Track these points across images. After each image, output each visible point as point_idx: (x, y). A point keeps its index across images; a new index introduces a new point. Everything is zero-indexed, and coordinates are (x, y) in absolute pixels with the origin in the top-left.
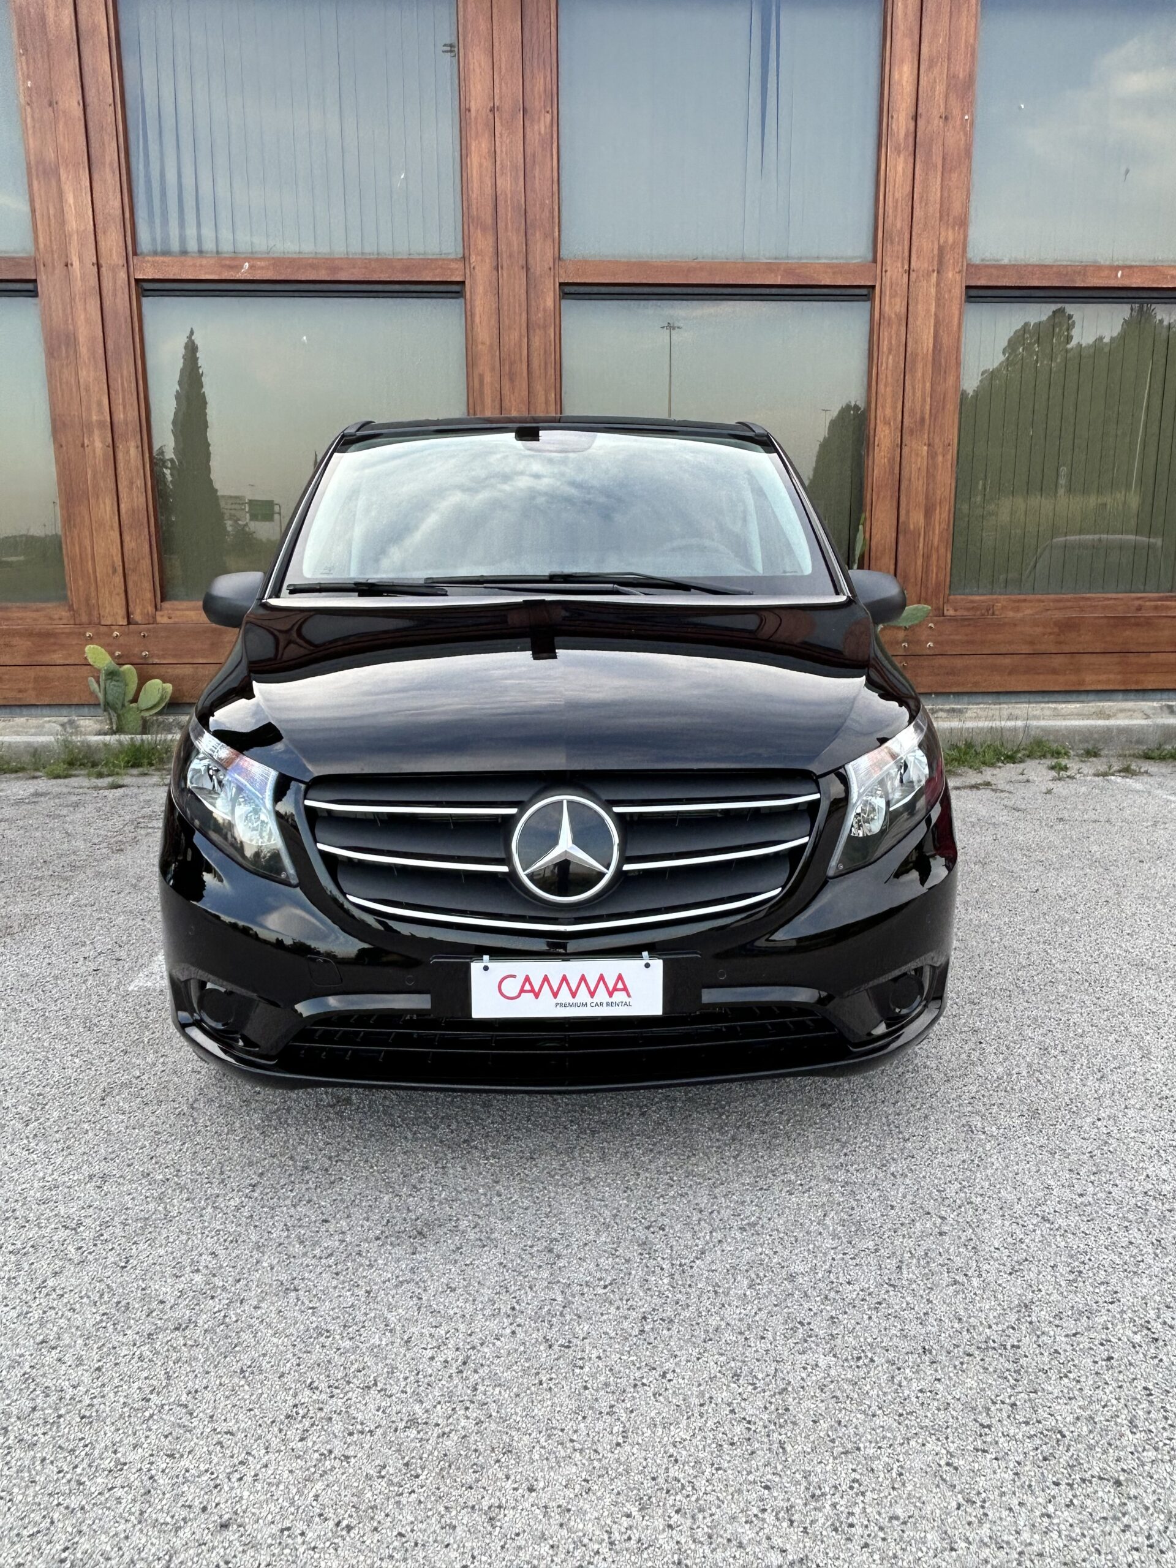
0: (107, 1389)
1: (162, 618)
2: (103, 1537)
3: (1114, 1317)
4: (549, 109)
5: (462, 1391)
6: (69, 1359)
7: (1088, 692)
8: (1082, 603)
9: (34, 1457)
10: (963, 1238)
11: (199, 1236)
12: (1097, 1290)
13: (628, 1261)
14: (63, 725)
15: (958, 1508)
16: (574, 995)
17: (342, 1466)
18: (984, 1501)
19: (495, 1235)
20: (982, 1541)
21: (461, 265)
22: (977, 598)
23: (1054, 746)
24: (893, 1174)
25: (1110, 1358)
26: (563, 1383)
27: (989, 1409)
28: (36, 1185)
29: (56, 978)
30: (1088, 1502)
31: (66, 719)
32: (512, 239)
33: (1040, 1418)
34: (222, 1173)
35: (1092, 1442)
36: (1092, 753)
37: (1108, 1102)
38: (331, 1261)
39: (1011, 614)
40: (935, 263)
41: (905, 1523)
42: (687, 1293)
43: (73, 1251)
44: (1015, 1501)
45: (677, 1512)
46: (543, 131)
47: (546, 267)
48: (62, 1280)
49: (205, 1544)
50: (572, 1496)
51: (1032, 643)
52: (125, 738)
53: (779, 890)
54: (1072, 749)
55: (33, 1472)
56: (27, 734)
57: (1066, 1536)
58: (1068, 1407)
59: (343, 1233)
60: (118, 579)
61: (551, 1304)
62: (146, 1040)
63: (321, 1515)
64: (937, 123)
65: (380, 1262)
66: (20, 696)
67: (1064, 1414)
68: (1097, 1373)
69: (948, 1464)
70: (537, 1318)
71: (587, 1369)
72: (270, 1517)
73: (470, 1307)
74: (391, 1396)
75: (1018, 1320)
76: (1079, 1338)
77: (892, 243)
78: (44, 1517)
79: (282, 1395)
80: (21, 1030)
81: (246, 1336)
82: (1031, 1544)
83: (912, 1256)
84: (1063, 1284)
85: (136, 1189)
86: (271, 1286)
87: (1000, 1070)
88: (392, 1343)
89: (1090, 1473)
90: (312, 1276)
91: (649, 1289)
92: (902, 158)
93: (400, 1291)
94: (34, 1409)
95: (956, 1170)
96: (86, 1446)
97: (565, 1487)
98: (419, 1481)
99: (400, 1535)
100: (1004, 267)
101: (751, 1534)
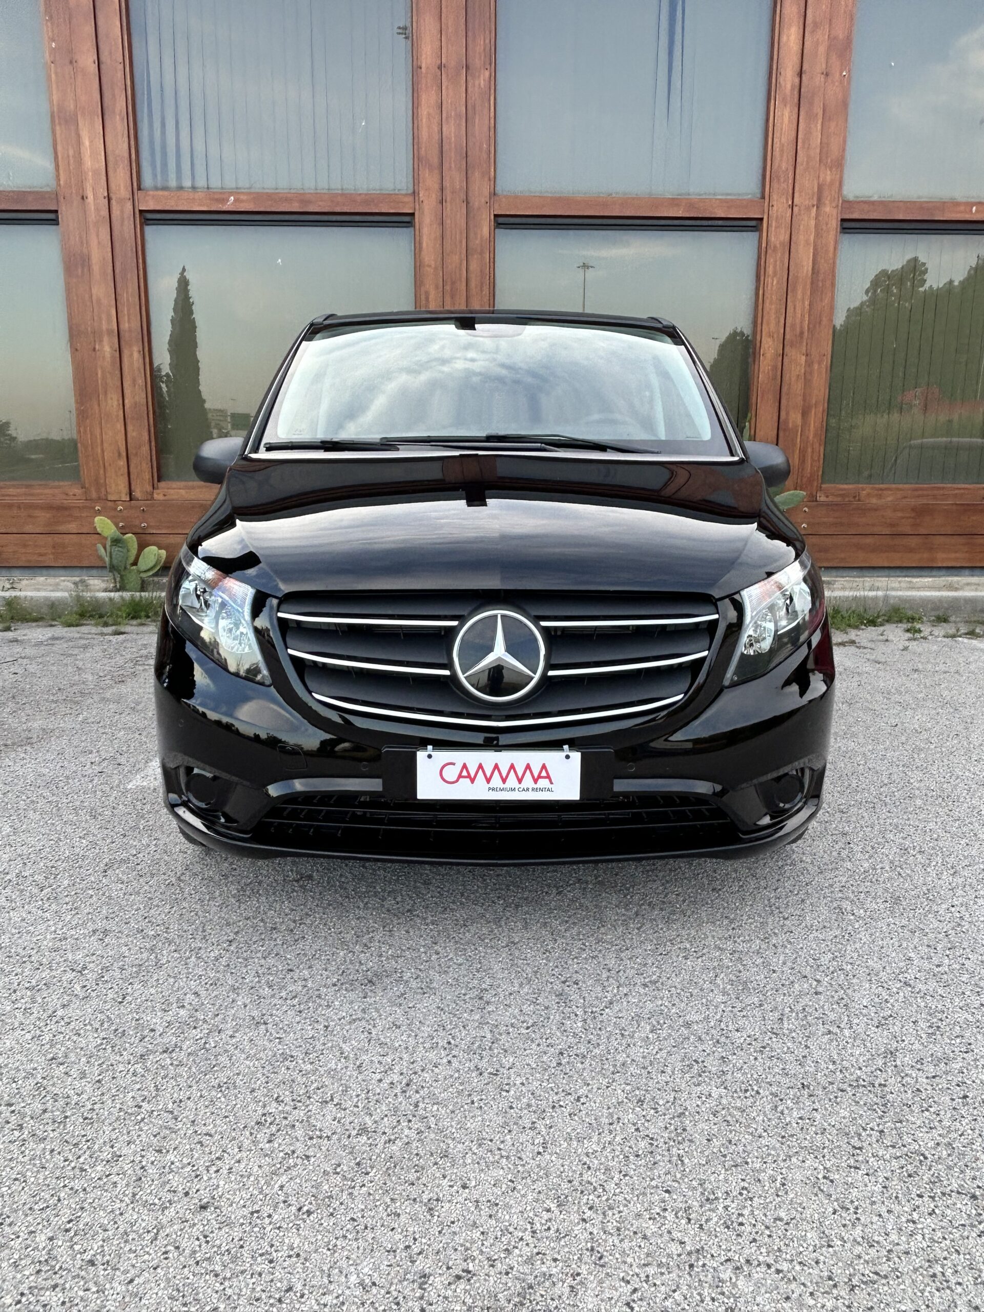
0: (105, 1098)
1: (158, 496)
2: (101, 1213)
3: (969, 1064)
4: (488, 67)
5: (405, 1106)
6: (74, 1073)
7: (939, 568)
8: (935, 492)
9: (44, 1149)
10: (836, 998)
11: (185, 980)
12: (953, 1042)
13: (547, 1008)
14: (75, 584)
15: (834, 1213)
16: (504, 781)
17: (303, 1164)
18: (857, 1208)
19: (434, 985)
20: (855, 1240)
21: (411, 199)
22: (845, 486)
23: (910, 613)
24: (774, 945)
25: (965, 1097)
26: (492, 1103)
27: (860, 1135)
28: (48, 937)
29: (67, 777)
30: (948, 1212)
31: (77, 579)
32: (454, 178)
33: (905, 1143)
34: (204, 931)
35: (950, 1163)
36: (942, 619)
37: (960, 892)
38: (296, 1001)
39: (874, 501)
40: (815, 199)
41: (787, 1224)
42: (598, 1035)
43: (79, 989)
44: (884, 1209)
45: (591, 1208)
46: (482, 86)
47: (483, 200)
48: (69, 1012)
49: (187, 1221)
50: (499, 1193)
51: (892, 525)
52: (127, 595)
53: (682, 696)
54: (925, 615)
55: (44, 1161)
56: (45, 590)
57: (930, 1239)
58: (930, 1135)
59: (305, 980)
60: (122, 463)
61: (481, 1041)
62: (142, 827)
63: (285, 1202)
64: (819, 79)
65: (336, 1003)
66: (40, 559)
67: (926, 1141)
68: (954, 1108)
69: (825, 1177)
70: (468, 1051)
71: (512, 1092)
72: (242, 1202)
73: (412, 1041)
74: (345, 1109)
75: (885, 1063)
76: (937, 1080)
77: (779, 180)
78: (52, 1195)
79: (252, 1106)
80: (38, 817)
81: (223, 1059)
82: (898, 1244)
83: (792, 1011)
84: (924, 1036)
85: (132, 941)
86: (244, 1020)
87: (866, 865)
88: (346, 1068)
89: (949, 1188)
90: (279, 1013)
91: (565, 1031)
92: (788, 109)
93: (353, 1027)
94: (45, 1111)
95: (829, 943)
96: (88, 1141)
97: (494, 1185)
98: (368, 1178)
99: (353, 1219)
100: (873, 203)
101: (654, 1228)
